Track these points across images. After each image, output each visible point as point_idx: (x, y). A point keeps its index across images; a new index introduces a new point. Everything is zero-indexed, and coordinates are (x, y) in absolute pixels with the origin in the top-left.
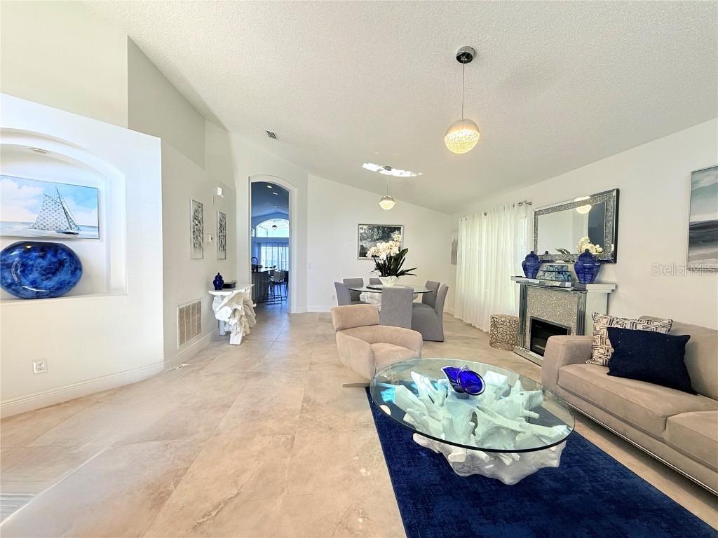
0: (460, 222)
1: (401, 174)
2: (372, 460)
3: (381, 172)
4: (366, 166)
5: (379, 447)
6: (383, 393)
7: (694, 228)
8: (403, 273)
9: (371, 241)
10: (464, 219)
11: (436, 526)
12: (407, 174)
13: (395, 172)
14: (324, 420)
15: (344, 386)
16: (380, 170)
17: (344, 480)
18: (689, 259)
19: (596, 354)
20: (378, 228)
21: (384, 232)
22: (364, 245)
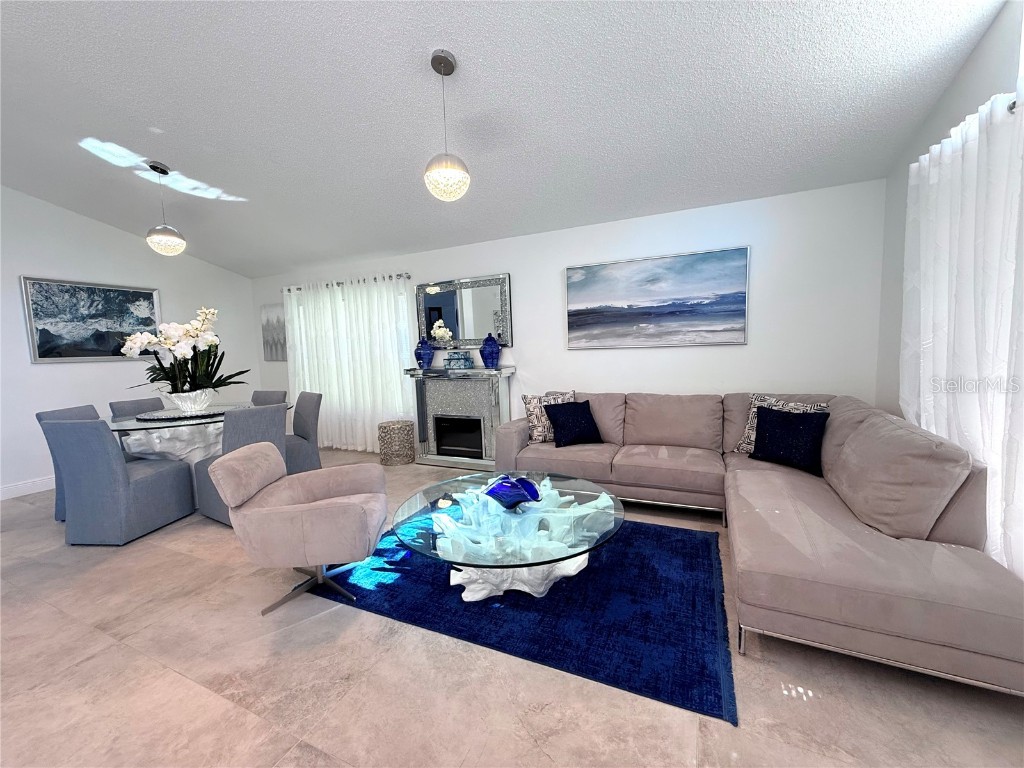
0: (286, 292)
1: (195, 189)
2: (462, 657)
3: (137, 172)
4: (91, 145)
5: (445, 639)
6: (353, 580)
7: (571, 314)
8: (222, 382)
9: (72, 321)
10: (293, 288)
11: (589, 648)
12: (212, 193)
13: (177, 182)
14: (314, 679)
15: (264, 613)
16: (137, 168)
17: (470, 705)
18: (570, 340)
19: (536, 433)
20: (91, 291)
21: (107, 300)
22: (52, 330)
